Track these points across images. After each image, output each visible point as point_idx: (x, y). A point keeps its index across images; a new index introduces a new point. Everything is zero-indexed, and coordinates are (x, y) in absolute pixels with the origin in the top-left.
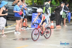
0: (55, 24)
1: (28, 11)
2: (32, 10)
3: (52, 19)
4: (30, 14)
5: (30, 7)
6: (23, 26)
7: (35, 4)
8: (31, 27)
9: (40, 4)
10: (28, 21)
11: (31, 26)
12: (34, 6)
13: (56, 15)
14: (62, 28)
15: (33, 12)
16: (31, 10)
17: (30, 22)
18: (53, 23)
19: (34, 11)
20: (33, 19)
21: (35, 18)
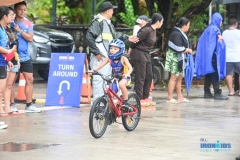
1: (33, 46)
2: (49, 43)
4: (41, 55)
5: (43, 31)
6: (17, 101)
7: (63, 22)
8: (46, 105)
9: (77, 21)
11: (44, 101)
12: (58, 29)
15: (54, 50)
16: (46, 40)
17: (42, 85)
19: (56, 45)
20: (54, 74)
21: (61, 70)
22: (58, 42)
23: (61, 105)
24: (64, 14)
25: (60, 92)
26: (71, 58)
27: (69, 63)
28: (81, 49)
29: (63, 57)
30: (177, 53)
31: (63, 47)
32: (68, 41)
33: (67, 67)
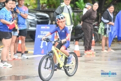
0: (83, 47)
1: (27, 21)
2: (36, 20)
3: (76, 37)
4: (31, 26)
5: (32, 13)
6: (18, 52)
7: (44, 8)
8: (34, 54)
9: (52, 7)
10: (26, 41)
11: (33, 52)
12: (41, 11)
13: (86, 29)
14: (96, 56)
15: (39, 23)
16: (34, 18)
17: (32, 43)
18: (79, 45)
19: (40, 20)
20: (38, 37)
21: (42, 35)
22: (41, 19)
23: (43, 54)
24: (45, 3)
25: (42, 47)
26: (48, 28)
27: (47, 30)
28: (54, 22)
29: (43, 27)
30: (105, 24)
31: (44, 21)
32: (47, 18)
33: (45, 32)
